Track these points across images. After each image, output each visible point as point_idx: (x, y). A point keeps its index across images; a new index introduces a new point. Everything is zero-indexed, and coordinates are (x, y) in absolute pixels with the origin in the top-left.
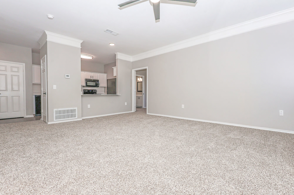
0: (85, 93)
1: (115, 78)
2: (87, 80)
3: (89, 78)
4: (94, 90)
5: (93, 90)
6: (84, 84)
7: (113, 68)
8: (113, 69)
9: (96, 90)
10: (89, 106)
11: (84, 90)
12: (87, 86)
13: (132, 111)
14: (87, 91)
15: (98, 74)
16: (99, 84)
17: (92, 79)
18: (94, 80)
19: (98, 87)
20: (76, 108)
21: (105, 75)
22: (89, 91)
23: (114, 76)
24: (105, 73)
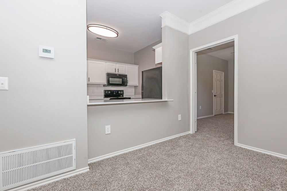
0: (106, 96)
1: (159, 66)
2: (110, 76)
3: (112, 71)
4: (121, 91)
5: (118, 91)
6: (105, 82)
7: (154, 47)
8: (154, 50)
9: (123, 91)
10: (108, 129)
11: (105, 91)
12: (109, 84)
13: (189, 130)
14: (109, 92)
15: (126, 66)
16: (127, 82)
17: (117, 73)
18: (120, 75)
19: (126, 85)
20: (72, 142)
21: (136, 67)
22: (112, 92)
23: (156, 63)
24: (135, 64)
